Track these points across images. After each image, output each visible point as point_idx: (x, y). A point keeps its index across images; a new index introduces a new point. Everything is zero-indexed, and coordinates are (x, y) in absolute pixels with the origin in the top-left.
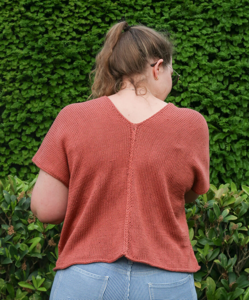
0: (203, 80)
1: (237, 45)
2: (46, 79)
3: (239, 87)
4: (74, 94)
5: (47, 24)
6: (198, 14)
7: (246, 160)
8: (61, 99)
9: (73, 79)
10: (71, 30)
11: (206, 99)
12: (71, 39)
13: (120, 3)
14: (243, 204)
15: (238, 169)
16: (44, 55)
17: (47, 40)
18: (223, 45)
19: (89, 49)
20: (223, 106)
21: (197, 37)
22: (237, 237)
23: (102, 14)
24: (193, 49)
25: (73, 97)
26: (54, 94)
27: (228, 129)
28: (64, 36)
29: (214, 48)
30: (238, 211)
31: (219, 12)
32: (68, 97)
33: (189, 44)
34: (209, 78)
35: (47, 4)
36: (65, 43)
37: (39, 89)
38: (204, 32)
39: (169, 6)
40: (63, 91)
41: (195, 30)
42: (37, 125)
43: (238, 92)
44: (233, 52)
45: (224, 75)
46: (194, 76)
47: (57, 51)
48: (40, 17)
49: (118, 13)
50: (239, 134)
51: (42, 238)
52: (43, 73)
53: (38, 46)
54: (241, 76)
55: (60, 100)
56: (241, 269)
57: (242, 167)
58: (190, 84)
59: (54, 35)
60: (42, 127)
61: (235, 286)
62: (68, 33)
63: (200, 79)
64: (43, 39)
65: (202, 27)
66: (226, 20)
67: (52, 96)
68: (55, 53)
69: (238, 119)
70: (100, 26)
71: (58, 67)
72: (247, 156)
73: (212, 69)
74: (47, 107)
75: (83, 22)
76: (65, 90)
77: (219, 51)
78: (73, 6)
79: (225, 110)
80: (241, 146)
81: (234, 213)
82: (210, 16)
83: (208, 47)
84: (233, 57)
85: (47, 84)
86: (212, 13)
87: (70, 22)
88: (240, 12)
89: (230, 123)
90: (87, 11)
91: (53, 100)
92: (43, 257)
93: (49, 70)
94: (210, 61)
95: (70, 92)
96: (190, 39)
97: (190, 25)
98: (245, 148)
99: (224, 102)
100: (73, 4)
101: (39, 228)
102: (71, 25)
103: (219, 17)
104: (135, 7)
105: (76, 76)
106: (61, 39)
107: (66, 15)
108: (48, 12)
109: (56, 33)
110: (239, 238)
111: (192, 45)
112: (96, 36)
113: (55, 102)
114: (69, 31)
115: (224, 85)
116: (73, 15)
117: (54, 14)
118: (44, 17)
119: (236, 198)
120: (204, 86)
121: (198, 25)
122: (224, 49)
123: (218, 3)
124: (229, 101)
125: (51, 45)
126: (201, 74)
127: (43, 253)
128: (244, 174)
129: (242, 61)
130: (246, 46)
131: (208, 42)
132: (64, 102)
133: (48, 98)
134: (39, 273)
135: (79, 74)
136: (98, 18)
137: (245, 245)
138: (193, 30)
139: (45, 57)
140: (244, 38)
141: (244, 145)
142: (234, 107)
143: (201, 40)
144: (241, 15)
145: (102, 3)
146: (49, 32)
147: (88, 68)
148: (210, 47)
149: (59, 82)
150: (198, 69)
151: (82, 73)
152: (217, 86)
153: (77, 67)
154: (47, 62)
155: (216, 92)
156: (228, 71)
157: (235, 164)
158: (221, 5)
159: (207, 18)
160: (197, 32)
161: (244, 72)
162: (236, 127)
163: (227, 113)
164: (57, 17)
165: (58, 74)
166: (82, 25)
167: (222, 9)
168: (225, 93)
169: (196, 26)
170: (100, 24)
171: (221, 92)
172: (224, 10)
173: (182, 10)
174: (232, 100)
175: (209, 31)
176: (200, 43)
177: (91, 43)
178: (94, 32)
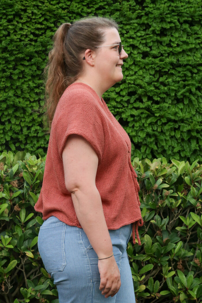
0: (138, 73)
1: (165, 45)
2: (9, 74)
3: (168, 79)
4: (32, 86)
5: (9, 28)
6: (133, 19)
7: (173, 139)
8: (22, 90)
9: (31, 74)
10: (29, 33)
11: (140, 89)
12: (29, 41)
13: (69, 11)
14: (173, 175)
15: (168, 146)
16: (7, 54)
17: (9, 42)
18: (154, 45)
19: (44, 49)
20: (155, 95)
21: (133, 38)
22: (170, 202)
23: (55, 20)
24: (130, 49)
25: (32, 88)
26: (15, 86)
27: (159, 114)
28: (23, 39)
29: (147, 47)
30: (169, 180)
31: (151, 18)
32: (27, 88)
33: (127, 45)
34: (143, 72)
35: (9, 12)
36: (25, 44)
37: (4, 82)
38: (139, 34)
39: (109, 14)
40: (23, 83)
41: (132, 33)
42: (2, 112)
43: (167, 83)
44: (162, 51)
45: (155, 70)
46: (130, 70)
47: (18, 51)
48: (4, 22)
49: (68, 19)
50: (168, 117)
51: (8, 204)
52: (6, 69)
53: (2, 47)
54: (169, 70)
55: (20, 91)
56: (172, 227)
57: (170, 145)
58: (128, 77)
59: (15, 37)
60: (6, 113)
61: (168, 241)
62: (27, 36)
63: (136, 73)
64: (6, 40)
65: (137, 30)
66: (156, 24)
67: (14, 87)
68: (16, 52)
69: (167, 105)
70: (53, 29)
71: (19, 63)
72: (174, 136)
73: (145, 64)
74: (10, 97)
75: (39, 26)
76: (25, 83)
77: (151, 50)
78: (30, 14)
79: (156, 98)
80: (170, 127)
81: (166, 182)
82: (143, 21)
83: (142, 47)
84: (162, 55)
85: (10, 78)
86: (145, 19)
87: (28, 27)
88: (168, 18)
89: (161, 109)
90: (42, 18)
91: (15, 91)
92: (10, 220)
93: (11, 66)
94: (144, 58)
95: (29, 84)
96: (127, 40)
97: (127, 29)
98: (173, 129)
99: (156, 91)
100: (30, 12)
101: (6, 196)
102: (29, 29)
103: (151, 22)
104: (82, 14)
105: (34, 71)
106: (21, 40)
107: (25, 21)
108: (9, 18)
109: (17, 36)
110: (171, 202)
111: (129, 45)
112: (49, 38)
113: (17, 93)
114: (27, 34)
115: (155, 78)
116: (31, 21)
117: (15, 20)
118: (6, 23)
119: (168, 169)
120: (139, 79)
121: (134, 29)
122: (155, 48)
123: (150, 10)
124: (159, 90)
125: (12, 46)
126: (136, 69)
127: (10, 217)
128: (172, 151)
129: (169, 58)
130: (173, 46)
131: (142, 42)
132: (24, 93)
133: (10, 89)
134: (6, 233)
135: (36, 69)
136: (51, 23)
137: (176, 208)
138: (129, 33)
139: (8, 55)
140: (172, 39)
141: (172, 127)
142: (164, 96)
143: (136, 41)
144: (169, 20)
145: (54, 11)
146: (11, 35)
147: (43, 65)
148: (144, 47)
149: (20, 76)
150: (134, 65)
151: (38, 68)
152: (150, 79)
153: (35, 64)
154: (10, 60)
155: (149, 84)
156: (158, 66)
157: (165, 143)
158: (152, 12)
159: (141, 23)
160: (133, 35)
161: (171, 67)
162: (166, 112)
163: (158, 100)
164: (18, 22)
165: (19, 69)
166: (38, 29)
167: (153, 16)
168: (156, 84)
169: (132, 30)
170: (53, 28)
171: (153, 83)
172: (154, 16)
173: (120, 16)
174: (162, 90)
175: (142, 34)
176: (135, 44)
177: (45, 44)
178: (48, 35)
